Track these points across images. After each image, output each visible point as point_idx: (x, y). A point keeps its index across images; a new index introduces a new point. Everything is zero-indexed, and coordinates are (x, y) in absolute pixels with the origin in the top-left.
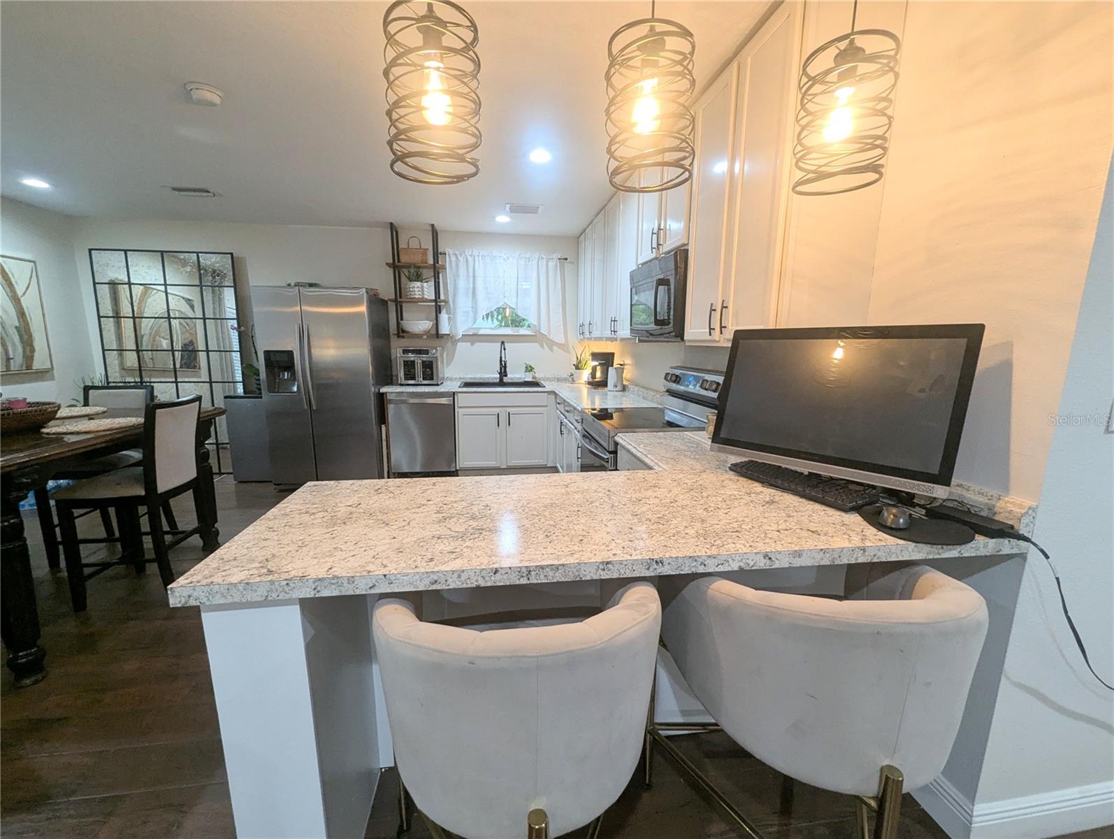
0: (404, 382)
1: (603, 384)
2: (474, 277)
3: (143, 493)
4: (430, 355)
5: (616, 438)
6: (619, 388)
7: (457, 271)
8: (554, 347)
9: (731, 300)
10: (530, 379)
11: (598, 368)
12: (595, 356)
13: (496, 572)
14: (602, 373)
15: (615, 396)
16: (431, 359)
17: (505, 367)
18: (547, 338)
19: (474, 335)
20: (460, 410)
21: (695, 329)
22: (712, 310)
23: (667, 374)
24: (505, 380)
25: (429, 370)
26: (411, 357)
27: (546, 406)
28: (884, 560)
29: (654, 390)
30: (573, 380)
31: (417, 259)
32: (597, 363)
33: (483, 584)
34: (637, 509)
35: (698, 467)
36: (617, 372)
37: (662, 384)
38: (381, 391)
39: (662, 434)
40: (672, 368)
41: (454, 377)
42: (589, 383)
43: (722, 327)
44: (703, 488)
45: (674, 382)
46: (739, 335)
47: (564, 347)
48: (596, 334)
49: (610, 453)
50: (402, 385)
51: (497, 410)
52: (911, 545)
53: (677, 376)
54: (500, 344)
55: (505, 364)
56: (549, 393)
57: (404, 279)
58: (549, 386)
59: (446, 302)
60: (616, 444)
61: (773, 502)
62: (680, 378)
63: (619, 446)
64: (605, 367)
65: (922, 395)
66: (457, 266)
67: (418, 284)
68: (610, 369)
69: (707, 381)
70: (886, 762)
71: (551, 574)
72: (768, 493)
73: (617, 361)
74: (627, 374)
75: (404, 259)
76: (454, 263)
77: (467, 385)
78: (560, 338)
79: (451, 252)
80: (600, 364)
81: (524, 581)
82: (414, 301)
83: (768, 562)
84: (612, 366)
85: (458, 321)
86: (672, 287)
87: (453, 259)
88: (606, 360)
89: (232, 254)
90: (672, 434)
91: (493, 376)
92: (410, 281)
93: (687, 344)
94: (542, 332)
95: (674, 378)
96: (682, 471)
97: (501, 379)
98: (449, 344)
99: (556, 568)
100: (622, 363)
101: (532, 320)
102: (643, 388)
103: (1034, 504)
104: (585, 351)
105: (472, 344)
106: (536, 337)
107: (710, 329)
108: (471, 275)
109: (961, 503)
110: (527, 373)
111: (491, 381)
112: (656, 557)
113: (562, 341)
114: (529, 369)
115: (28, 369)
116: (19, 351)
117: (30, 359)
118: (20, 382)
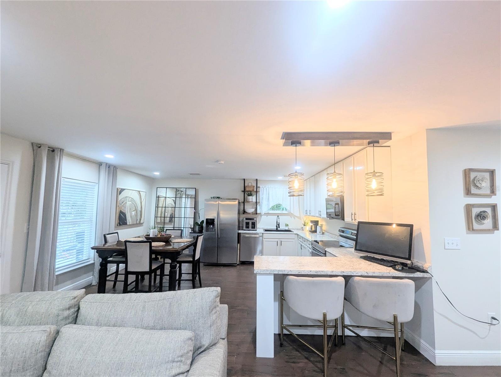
0: (245, 229)
1: (315, 231)
2: (269, 194)
3: (192, 260)
4: (254, 220)
5: (326, 249)
6: (321, 233)
7: (263, 192)
8: (296, 217)
9: (357, 212)
10: (287, 229)
11: (313, 226)
12: (312, 222)
13: (311, 271)
14: (314, 227)
15: (320, 236)
16: (254, 222)
17: (279, 225)
18: (293, 215)
19: (268, 213)
20: (264, 239)
21: (347, 218)
22: (352, 214)
23: (339, 230)
24: (278, 229)
25: (254, 226)
26: (248, 221)
27: (294, 239)
28: (395, 276)
29: (335, 235)
30: (303, 229)
31: (251, 189)
32: (313, 224)
33: (308, 274)
34: (336, 264)
35: (351, 257)
36: (320, 227)
37: (338, 233)
38: (239, 232)
39: (340, 249)
40: (341, 228)
41: (260, 227)
42: (310, 231)
43: (355, 219)
44: (352, 261)
45: (342, 232)
46: (359, 223)
47: (299, 218)
48: (312, 214)
49: (324, 254)
50: (244, 230)
51: (277, 240)
52: (401, 273)
53: (343, 231)
54: (277, 216)
55: (279, 223)
56: (295, 234)
57: (246, 195)
58: (295, 232)
59: (259, 202)
60: (326, 251)
61: (370, 265)
62: (344, 231)
63: (327, 252)
64: (315, 226)
65: (402, 239)
66: (263, 191)
67: (251, 197)
68: (318, 226)
69: (353, 233)
70: (394, 314)
71: (321, 273)
72: (370, 263)
73: (320, 223)
74: (324, 228)
75: (247, 189)
76: (262, 190)
77: (266, 230)
78: (297, 215)
79: (261, 187)
80: (314, 225)
81: (316, 274)
82: (249, 202)
83: (367, 274)
84: (318, 225)
85: (263, 208)
86: (340, 206)
87: (262, 188)
88: (316, 223)
89: (195, 188)
90: (342, 249)
91: (274, 227)
92: (248, 196)
93: (346, 222)
94: (291, 212)
95: (342, 231)
96: (347, 258)
97: (277, 228)
98: (259, 216)
99: (322, 272)
100: (322, 224)
101: (288, 208)
102: (331, 233)
103: (430, 265)
104: (308, 220)
105: (267, 216)
106: (290, 214)
107: (352, 219)
108: (268, 193)
109: (417, 266)
110: (286, 227)
111: (273, 229)
112: (343, 271)
113: (299, 216)
114: (287, 225)
115: (140, 223)
116: (139, 217)
117: (140, 220)
118: (137, 227)
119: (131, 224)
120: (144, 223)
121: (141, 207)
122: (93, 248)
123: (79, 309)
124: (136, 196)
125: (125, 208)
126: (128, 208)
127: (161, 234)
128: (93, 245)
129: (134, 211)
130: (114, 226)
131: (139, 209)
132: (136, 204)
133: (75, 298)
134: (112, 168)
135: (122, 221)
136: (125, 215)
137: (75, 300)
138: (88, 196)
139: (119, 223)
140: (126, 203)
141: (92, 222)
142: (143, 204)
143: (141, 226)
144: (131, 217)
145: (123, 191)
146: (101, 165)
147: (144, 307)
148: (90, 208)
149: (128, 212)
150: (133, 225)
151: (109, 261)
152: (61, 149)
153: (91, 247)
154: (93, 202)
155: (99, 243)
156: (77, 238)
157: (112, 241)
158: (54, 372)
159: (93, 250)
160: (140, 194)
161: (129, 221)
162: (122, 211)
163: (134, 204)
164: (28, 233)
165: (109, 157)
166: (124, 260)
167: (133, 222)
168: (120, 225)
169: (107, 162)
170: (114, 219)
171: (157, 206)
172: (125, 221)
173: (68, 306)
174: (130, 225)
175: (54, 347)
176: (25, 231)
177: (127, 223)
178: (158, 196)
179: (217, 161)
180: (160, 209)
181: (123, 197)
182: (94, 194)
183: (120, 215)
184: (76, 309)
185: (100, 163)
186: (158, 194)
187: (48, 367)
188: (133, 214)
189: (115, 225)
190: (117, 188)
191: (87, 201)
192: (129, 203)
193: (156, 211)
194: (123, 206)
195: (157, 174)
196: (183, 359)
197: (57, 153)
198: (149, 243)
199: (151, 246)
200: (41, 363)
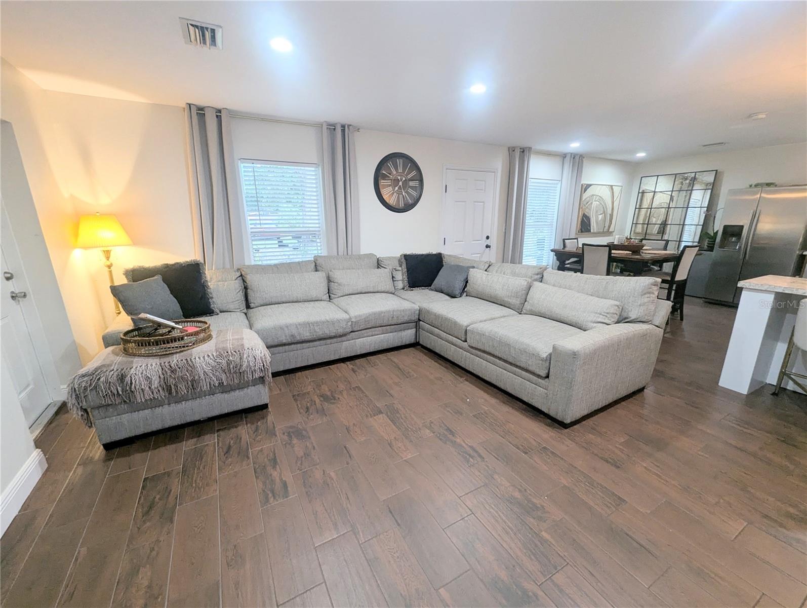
89: (716, 171)
115: (608, 231)
116: (608, 224)
117: (609, 227)
118: (604, 236)
119: (595, 231)
120: (614, 231)
121: (613, 209)
122: (552, 251)
123: (543, 276)
124: (605, 193)
125: (590, 210)
126: (593, 210)
127: (630, 242)
128: (552, 248)
129: (601, 214)
130: (575, 233)
131: (609, 211)
132: (605, 204)
133: (541, 268)
134: (577, 158)
135: (585, 226)
136: (588, 219)
137: (541, 270)
138: (550, 199)
139: (581, 229)
140: (592, 203)
141: (552, 227)
142: (616, 204)
143: (609, 236)
144: (597, 223)
145: (589, 187)
146: (566, 157)
147: (586, 281)
148: (551, 210)
149: (593, 216)
150: (599, 233)
151: (566, 267)
152: (529, 148)
153: (551, 249)
154: (555, 204)
155: (559, 247)
156: (538, 245)
157: (571, 246)
158: (530, 302)
159: (553, 253)
160: (612, 189)
161: (594, 227)
162: (586, 214)
163: (603, 203)
164: (505, 232)
165: (575, 146)
166: (580, 268)
167: (598, 229)
168: (582, 232)
169: (571, 152)
170: (575, 225)
171: (637, 207)
172: (589, 228)
173: (537, 273)
174: (594, 233)
175: (530, 290)
176: (504, 231)
177: (590, 230)
178: (643, 191)
179: (750, 116)
180: (643, 212)
181: (587, 196)
182: (555, 197)
183: (583, 219)
184: (541, 276)
185: (564, 154)
186: (643, 187)
187: (527, 300)
188: (600, 219)
189: (576, 231)
190: (582, 185)
191: (549, 205)
192: (595, 204)
193: (637, 215)
194: (587, 207)
195: (641, 155)
196: (608, 316)
197: (526, 153)
198: (608, 248)
199: (610, 253)
200: (524, 297)
